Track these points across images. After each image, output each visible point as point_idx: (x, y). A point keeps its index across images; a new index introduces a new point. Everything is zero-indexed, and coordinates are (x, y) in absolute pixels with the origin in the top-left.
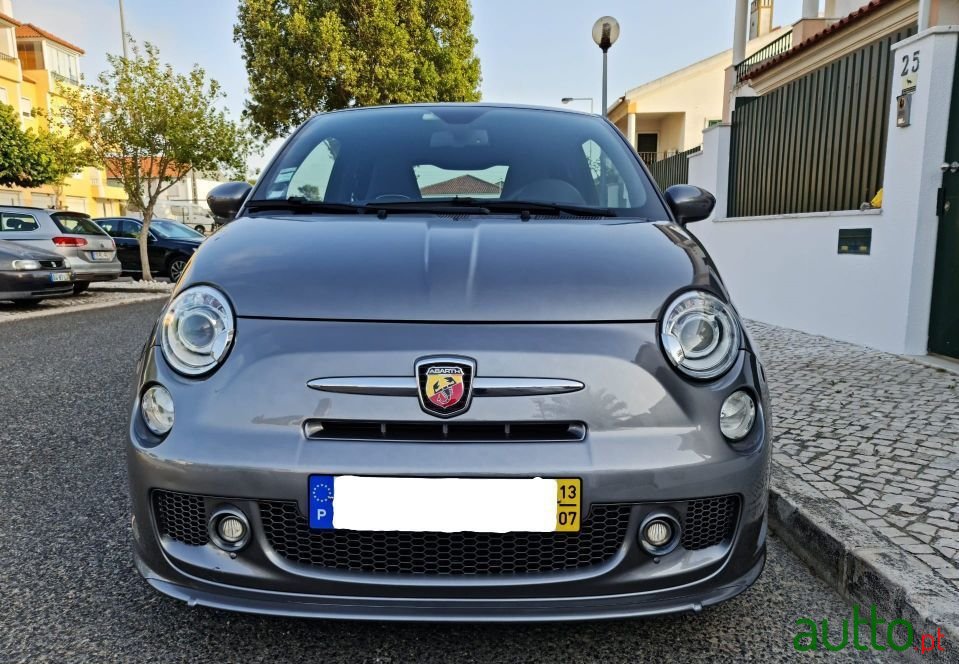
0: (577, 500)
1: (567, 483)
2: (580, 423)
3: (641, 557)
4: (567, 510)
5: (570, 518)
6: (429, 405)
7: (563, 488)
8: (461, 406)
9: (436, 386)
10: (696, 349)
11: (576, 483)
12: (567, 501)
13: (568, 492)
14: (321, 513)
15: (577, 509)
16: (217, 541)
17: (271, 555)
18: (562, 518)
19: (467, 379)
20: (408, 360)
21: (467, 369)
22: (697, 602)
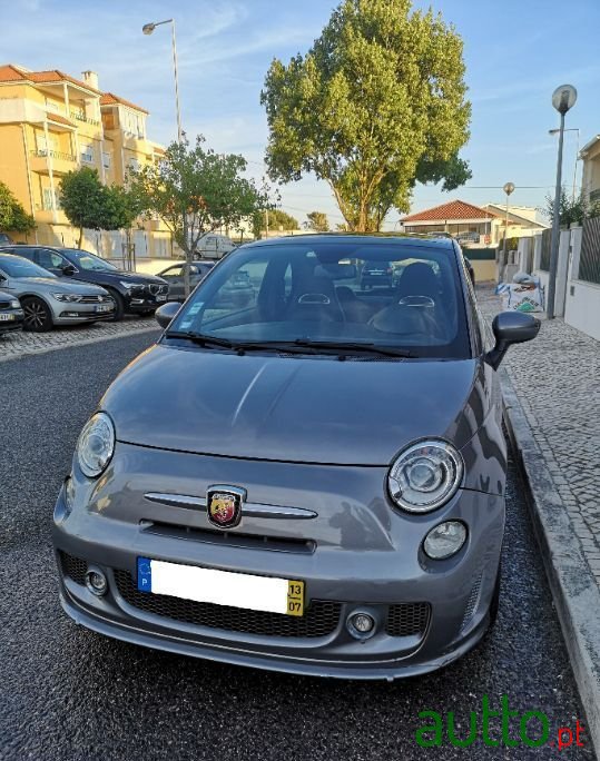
0: (301, 596)
1: (295, 583)
2: (313, 541)
3: (346, 639)
4: (294, 601)
5: (296, 607)
6: (213, 519)
7: (292, 587)
8: (234, 521)
9: (217, 508)
10: (424, 486)
11: (301, 584)
12: (294, 595)
13: (296, 589)
14: (145, 581)
15: (301, 602)
16: (90, 587)
17: (119, 600)
18: (291, 606)
19: (237, 504)
20: (203, 486)
21: (238, 497)
22: (390, 675)
